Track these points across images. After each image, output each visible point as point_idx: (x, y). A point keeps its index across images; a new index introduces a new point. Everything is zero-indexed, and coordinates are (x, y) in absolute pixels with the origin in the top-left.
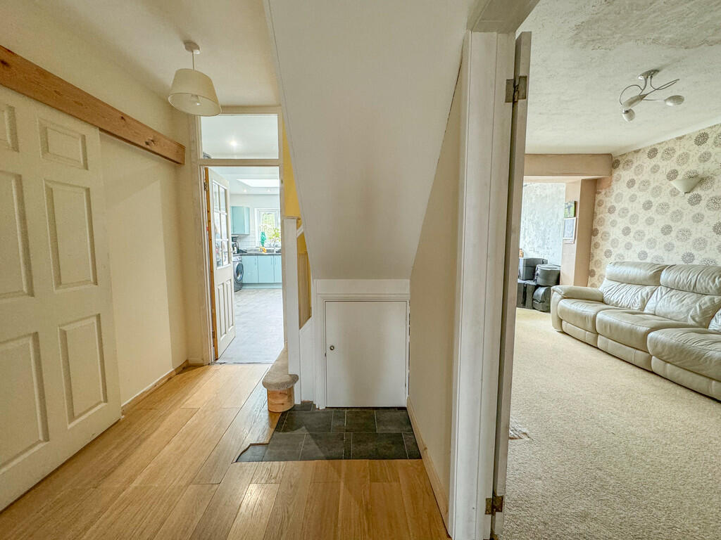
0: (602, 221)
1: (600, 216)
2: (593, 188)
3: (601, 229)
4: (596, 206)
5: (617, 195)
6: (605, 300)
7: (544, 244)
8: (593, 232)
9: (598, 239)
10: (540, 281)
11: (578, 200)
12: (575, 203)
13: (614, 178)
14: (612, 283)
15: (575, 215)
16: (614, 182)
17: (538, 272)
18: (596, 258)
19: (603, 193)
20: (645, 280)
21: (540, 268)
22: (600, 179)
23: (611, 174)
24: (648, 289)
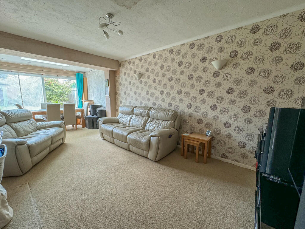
0: (118, 88)
1: (118, 86)
2: (114, 75)
3: (118, 92)
4: (116, 82)
5: (121, 78)
6: (119, 122)
7: (101, 98)
8: (116, 93)
9: (117, 96)
10: (98, 115)
11: (109, 79)
12: (108, 80)
13: (120, 71)
14: (122, 114)
15: (108, 86)
16: (120, 73)
17: (98, 111)
18: (118, 104)
19: (117, 77)
20: (130, 113)
21: (98, 109)
22: (116, 71)
23: (119, 69)
24: (131, 116)
